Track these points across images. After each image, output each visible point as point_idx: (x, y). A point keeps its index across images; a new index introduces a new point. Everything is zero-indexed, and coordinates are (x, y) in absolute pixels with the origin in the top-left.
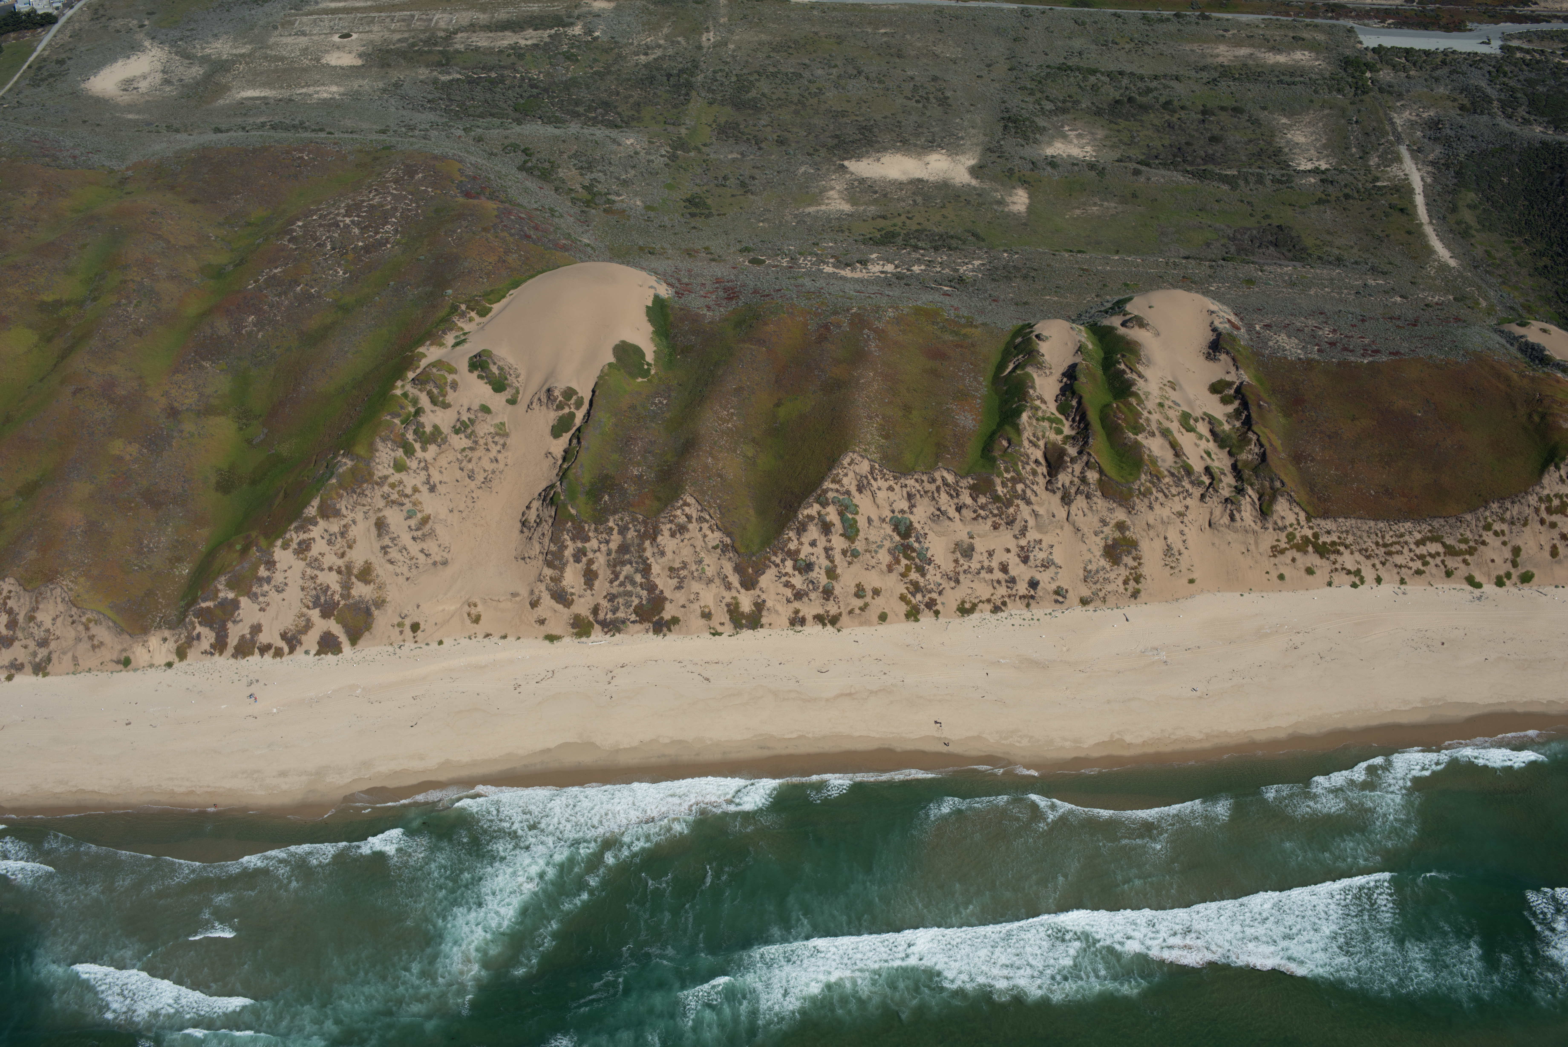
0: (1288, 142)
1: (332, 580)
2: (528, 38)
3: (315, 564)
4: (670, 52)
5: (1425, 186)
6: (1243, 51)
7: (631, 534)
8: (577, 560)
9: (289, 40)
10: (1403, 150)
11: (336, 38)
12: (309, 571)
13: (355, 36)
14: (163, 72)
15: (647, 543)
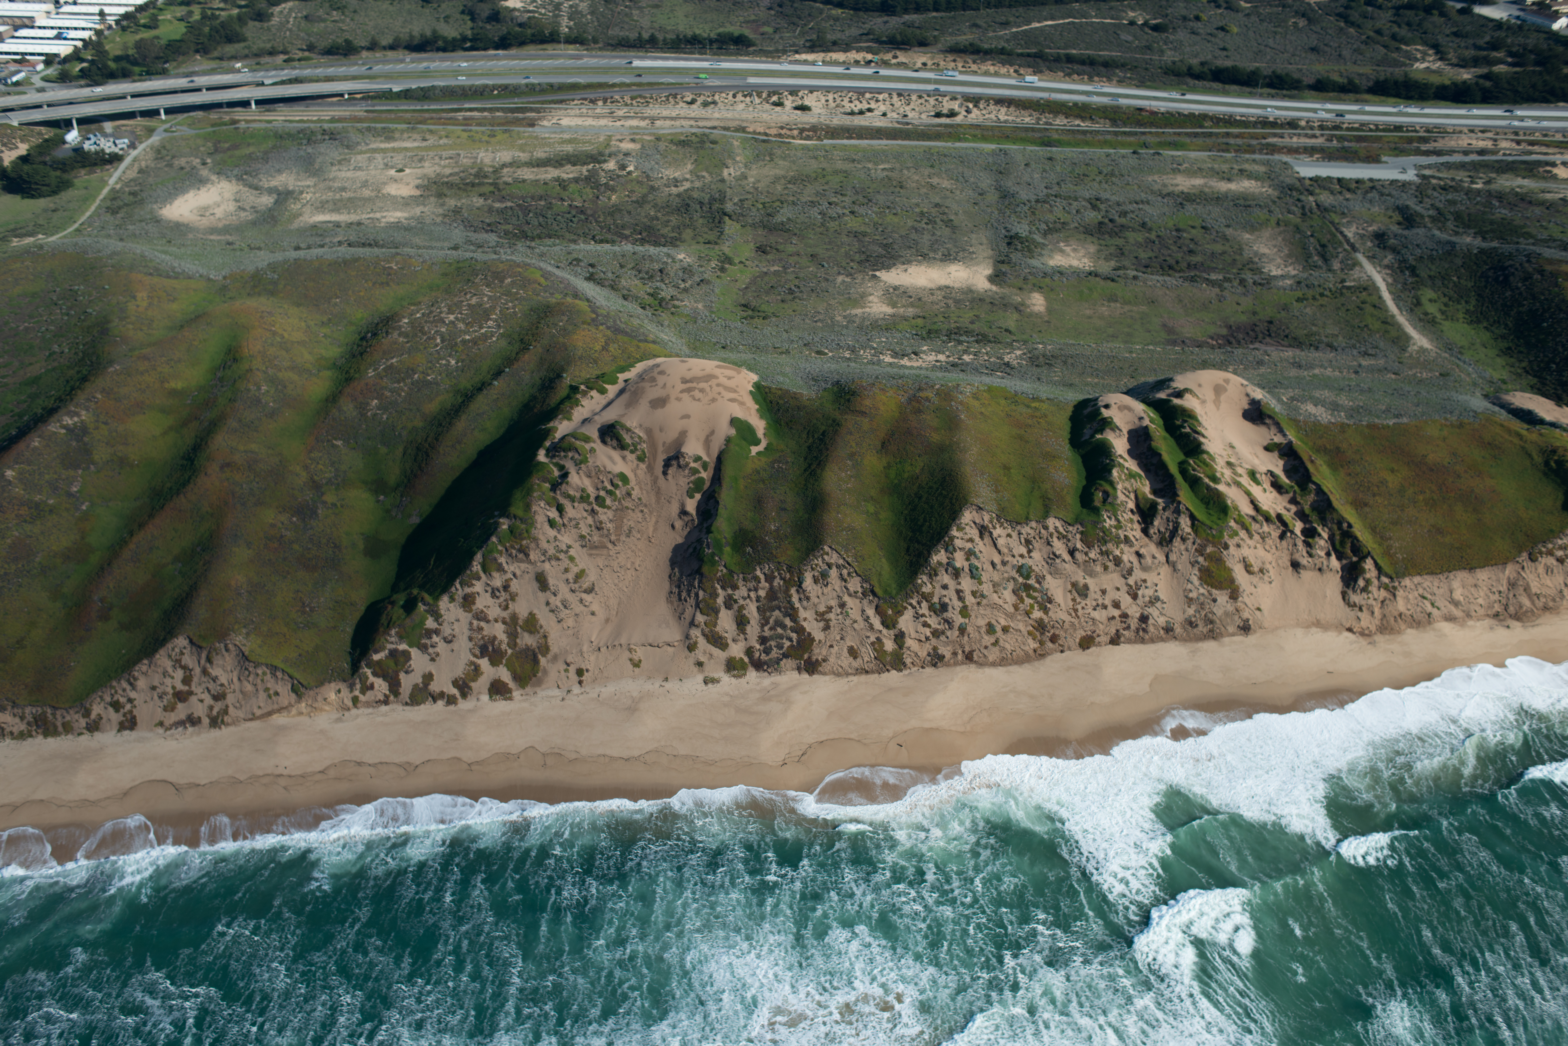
0: (1256, 254)
1: (499, 631)
2: (568, 172)
3: (481, 616)
4: (697, 184)
5: (1388, 285)
6: (1198, 182)
7: (777, 582)
8: (728, 606)
9: (349, 174)
10: (1360, 257)
11: (392, 172)
12: (475, 622)
13: (408, 171)
14: (236, 200)
15: (793, 591)
